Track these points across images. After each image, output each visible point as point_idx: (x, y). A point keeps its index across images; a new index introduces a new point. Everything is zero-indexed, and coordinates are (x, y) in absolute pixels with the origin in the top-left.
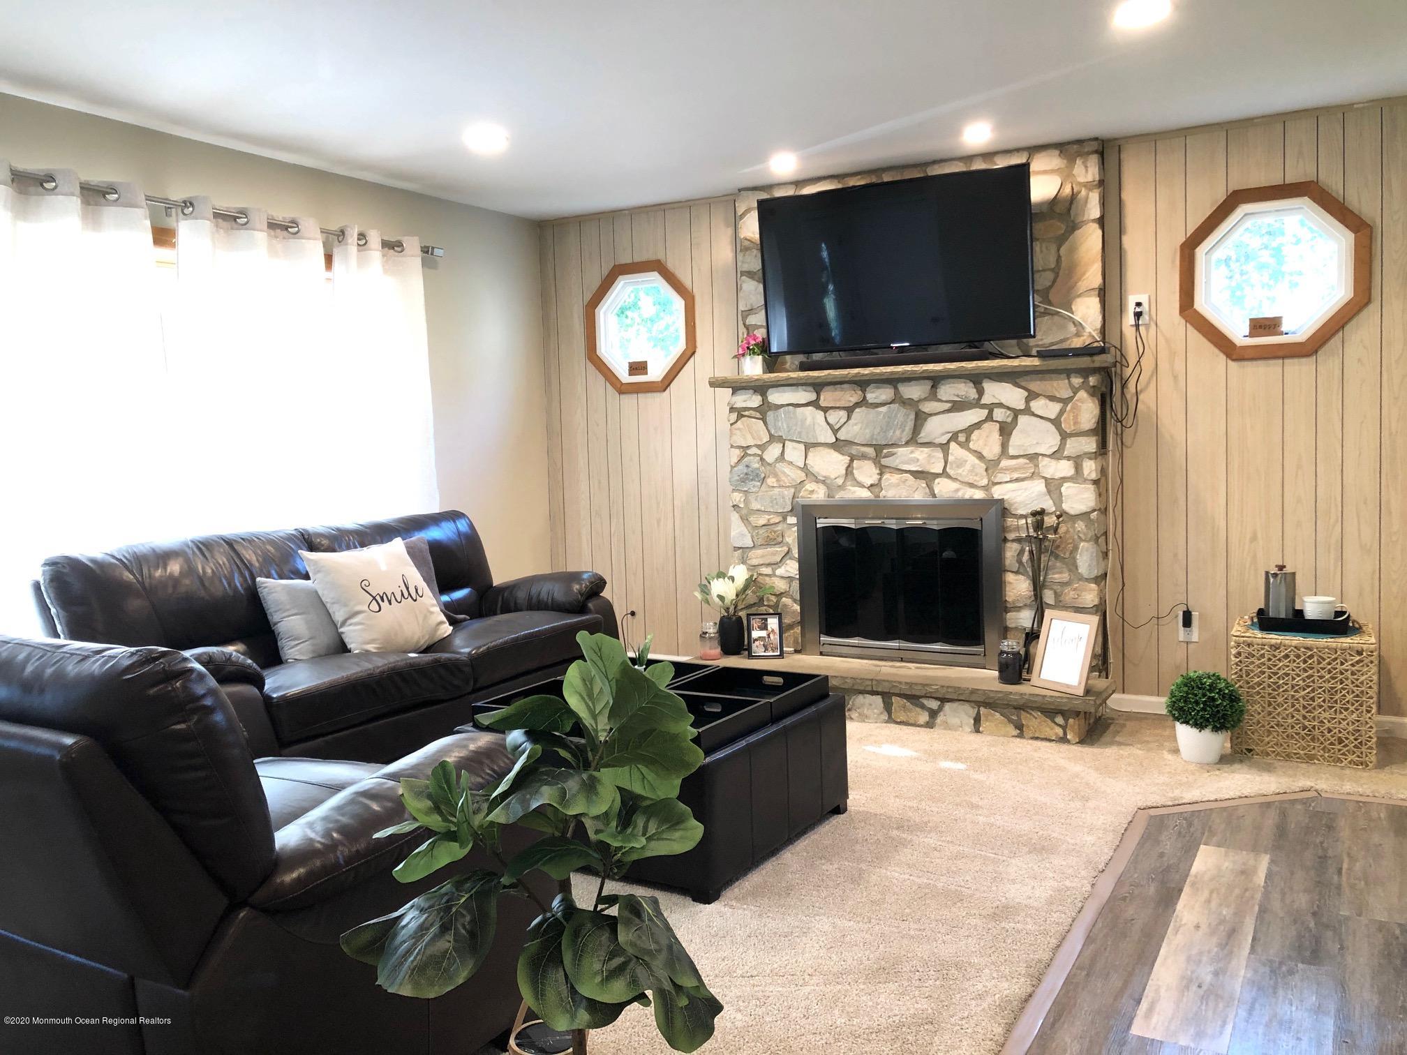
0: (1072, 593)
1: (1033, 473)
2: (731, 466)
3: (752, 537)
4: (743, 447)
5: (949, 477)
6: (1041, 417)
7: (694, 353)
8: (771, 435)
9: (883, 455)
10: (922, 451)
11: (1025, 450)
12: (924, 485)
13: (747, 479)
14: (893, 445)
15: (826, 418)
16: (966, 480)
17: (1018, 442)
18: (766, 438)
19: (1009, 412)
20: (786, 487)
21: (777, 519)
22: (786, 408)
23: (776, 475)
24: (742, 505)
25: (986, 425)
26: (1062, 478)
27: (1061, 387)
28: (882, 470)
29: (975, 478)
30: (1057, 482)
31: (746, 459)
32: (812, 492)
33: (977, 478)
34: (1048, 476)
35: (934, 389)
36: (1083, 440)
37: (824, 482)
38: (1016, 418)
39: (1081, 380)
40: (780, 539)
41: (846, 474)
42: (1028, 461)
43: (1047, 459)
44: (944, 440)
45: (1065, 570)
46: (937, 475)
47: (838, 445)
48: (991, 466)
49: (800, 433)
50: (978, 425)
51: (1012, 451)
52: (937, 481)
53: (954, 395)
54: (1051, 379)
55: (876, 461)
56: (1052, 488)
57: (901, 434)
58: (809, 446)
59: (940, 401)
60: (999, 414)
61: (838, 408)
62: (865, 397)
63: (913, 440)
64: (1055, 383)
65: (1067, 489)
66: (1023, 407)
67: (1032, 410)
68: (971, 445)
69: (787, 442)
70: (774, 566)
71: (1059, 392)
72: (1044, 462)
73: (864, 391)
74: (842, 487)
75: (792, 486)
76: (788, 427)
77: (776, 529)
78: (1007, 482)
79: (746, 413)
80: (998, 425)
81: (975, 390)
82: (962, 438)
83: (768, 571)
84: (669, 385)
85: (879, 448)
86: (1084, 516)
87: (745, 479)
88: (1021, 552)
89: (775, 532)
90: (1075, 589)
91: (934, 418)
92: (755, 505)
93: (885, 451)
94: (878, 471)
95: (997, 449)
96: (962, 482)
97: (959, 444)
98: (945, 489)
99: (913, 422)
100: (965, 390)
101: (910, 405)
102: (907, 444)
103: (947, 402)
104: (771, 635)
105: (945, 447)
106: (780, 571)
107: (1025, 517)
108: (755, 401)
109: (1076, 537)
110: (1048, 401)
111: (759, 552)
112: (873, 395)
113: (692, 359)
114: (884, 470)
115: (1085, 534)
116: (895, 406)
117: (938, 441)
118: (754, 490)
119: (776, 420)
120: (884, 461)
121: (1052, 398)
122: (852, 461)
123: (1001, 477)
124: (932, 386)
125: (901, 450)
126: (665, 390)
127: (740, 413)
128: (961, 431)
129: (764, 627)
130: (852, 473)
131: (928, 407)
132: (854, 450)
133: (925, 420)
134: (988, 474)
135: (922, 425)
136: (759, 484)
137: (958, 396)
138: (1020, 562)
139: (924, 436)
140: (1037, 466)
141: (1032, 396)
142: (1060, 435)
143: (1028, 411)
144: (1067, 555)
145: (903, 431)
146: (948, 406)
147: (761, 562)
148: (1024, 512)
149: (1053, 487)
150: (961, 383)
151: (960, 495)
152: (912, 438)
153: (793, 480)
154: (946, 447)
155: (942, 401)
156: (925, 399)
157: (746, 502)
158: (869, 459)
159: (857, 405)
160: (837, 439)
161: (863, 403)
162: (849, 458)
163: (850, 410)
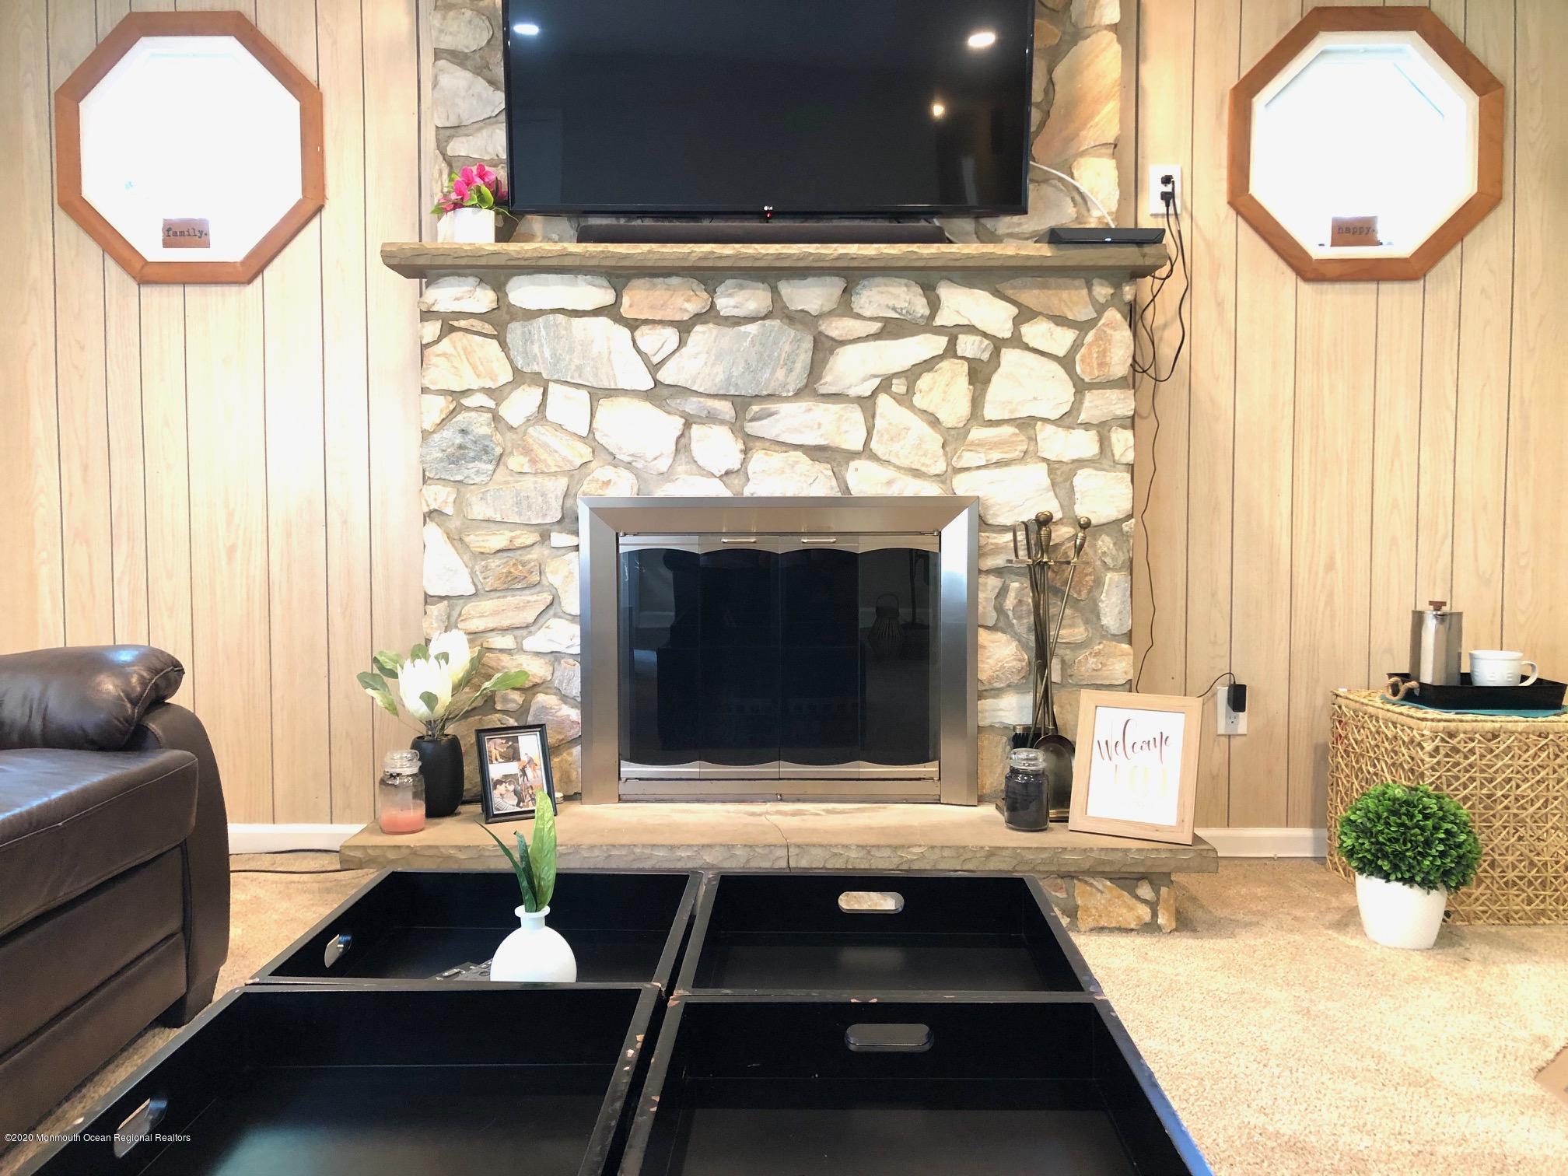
0: (1092, 660)
1: (1025, 453)
2: (423, 432)
3: (473, 574)
4: (453, 392)
5: (874, 457)
6: (1042, 353)
7: (320, 209)
8: (516, 371)
9: (748, 417)
10: (826, 410)
11: (1012, 411)
12: (830, 473)
13: (463, 457)
14: (771, 397)
15: (634, 341)
16: (905, 463)
17: (1001, 397)
18: (505, 375)
19: (986, 342)
20: (550, 474)
21: (531, 538)
22: (551, 317)
23: (527, 451)
24: (449, 510)
25: (945, 365)
26: (1074, 461)
27: (1076, 301)
28: (749, 443)
29: (923, 460)
30: (1066, 468)
31: (459, 417)
32: (608, 483)
33: (927, 461)
34: (1053, 458)
35: (847, 296)
36: (1113, 394)
37: (629, 466)
38: (996, 353)
39: (1111, 291)
40: (535, 578)
41: (677, 450)
42: (1017, 431)
43: (1050, 428)
44: (866, 390)
45: (1079, 621)
46: (854, 455)
47: (660, 394)
48: (953, 438)
49: (579, 368)
50: (929, 365)
51: (990, 412)
52: (853, 464)
53: (888, 307)
54: (1058, 287)
55: (737, 427)
56: (1059, 479)
57: (787, 376)
58: (598, 395)
59: (859, 316)
60: (968, 345)
61: (661, 322)
62: (713, 305)
63: (810, 388)
64: (1065, 294)
65: (1084, 480)
66: (1008, 335)
67: (1025, 339)
68: (918, 400)
69: (551, 385)
70: (518, 633)
71: (1071, 310)
72: (1045, 432)
73: (712, 293)
74: (666, 476)
75: (563, 473)
76: (554, 355)
77: (526, 558)
78: (979, 468)
79: (462, 323)
80: (966, 364)
81: (924, 301)
82: (899, 386)
83: (506, 641)
84: (261, 271)
85: (741, 403)
86: (1113, 526)
87: (457, 457)
88: (1003, 592)
89: (524, 564)
90: (1097, 654)
91: (849, 348)
92: (479, 510)
93: (755, 408)
94: (741, 446)
95: (964, 408)
96: (899, 468)
97: (897, 398)
98: (865, 481)
99: (810, 354)
100: (904, 298)
101: (803, 323)
102: (798, 394)
103: (871, 319)
104: (529, 771)
105: (867, 404)
106: (536, 642)
107: (1013, 529)
108: (483, 299)
109: (1098, 563)
110: (1052, 325)
111: (487, 605)
112: (730, 301)
113: (316, 222)
114: (751, 444)
115: (1114, 558)
116: (775, 323)
117: (853, 392)
118: (477, 480)
119: (528, 339)
120: (752, 428)
121: (1061, 321)
122: (688, 425)
123: (969, 459)
124: (845, 290)
125: (784, 408)
126: (250, 281)
127: (449, 324)
128: (896, 375)
129: (513, 755)
130: (688, 448)
131: (836, 328)
132: (692, 405)
133: (832, 352)
134: (945, 454)
135: (825, 362)
136: (491, 467)
137: (894, 309)
138: (999, 609)
139: (830, 382)
140: (1033, 439)
141: (1025, 315)
142: (1074, 386)
143: (1016, 341)
144: (1084, 595)
145: (790, 371)
146: (876, 327)
147: (491, 625)
148: (1008, 521)
149: (1061, 475)
150: (900, 285)
151: (894, 491)
152: (806, 386)
153: (565, 459)
154: (869, 403)
155: (864, 318)
156: (831, 313)
157: (458, 502)
158: (722, 422)
159: (699, 318)
160: (657, 382)
161: (709, 315)
162: (683, 421)
163: (684, 328)
